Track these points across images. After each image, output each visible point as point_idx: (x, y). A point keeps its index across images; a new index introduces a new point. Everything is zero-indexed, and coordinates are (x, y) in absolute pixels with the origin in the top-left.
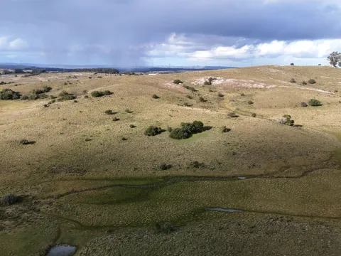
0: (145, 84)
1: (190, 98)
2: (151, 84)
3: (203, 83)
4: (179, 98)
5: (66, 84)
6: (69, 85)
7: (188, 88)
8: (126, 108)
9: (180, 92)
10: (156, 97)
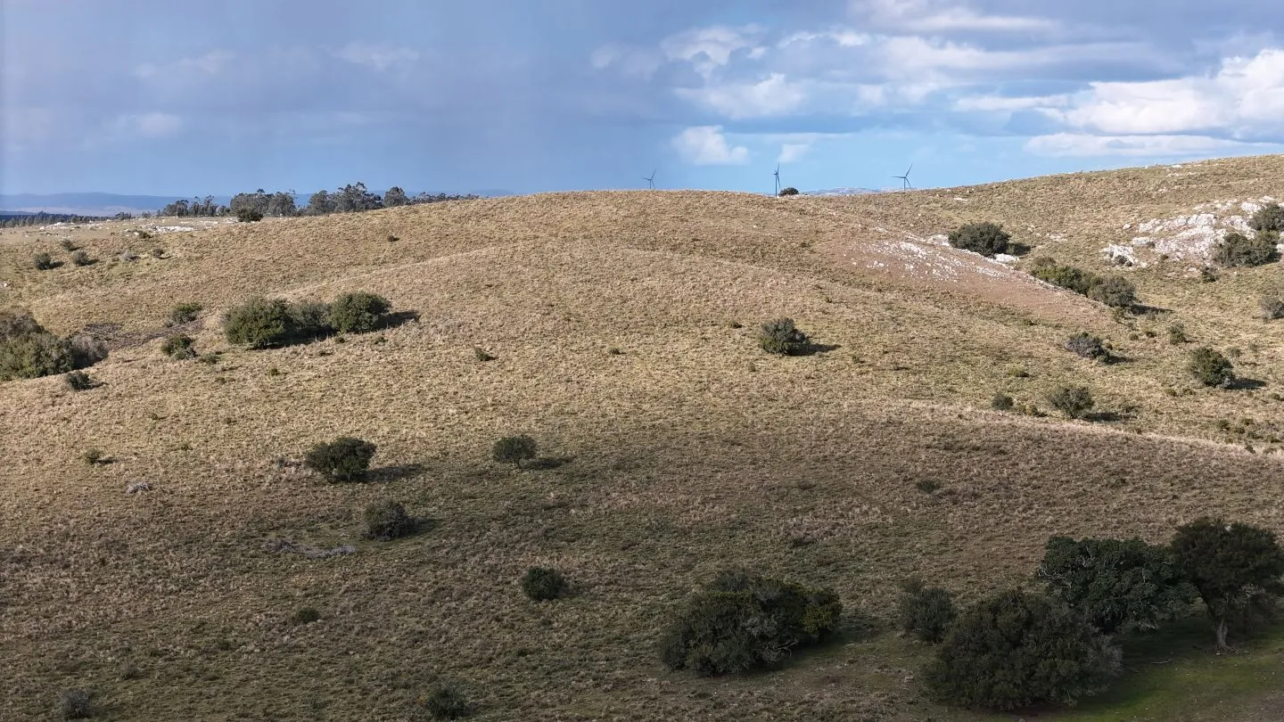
0: (696, 244)
1: (1103, 354)
2: (756, 251)
3: (1203, 248)
4: (1001, 356)
5: (45, 264)
6: (71, 271)
7: (1074, 281)
8: (503, 427)
9: (1006, 314)
10: (791, 343)
